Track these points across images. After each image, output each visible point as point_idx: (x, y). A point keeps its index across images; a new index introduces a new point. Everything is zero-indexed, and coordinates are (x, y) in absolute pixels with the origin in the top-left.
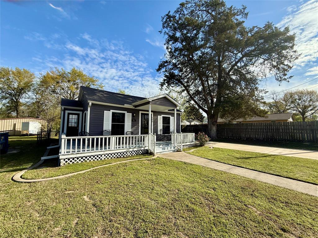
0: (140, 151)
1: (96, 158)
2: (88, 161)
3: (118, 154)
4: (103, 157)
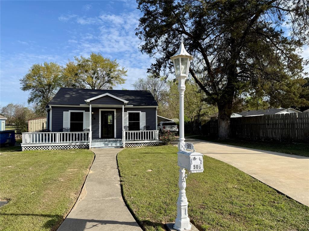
1: (45, 148)
3: (62, 147)
4: (50, 148)
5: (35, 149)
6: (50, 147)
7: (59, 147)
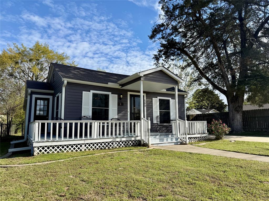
0: (130, 142)
1: (74, 149)
2: (65, 152)
3: (101, 145)
4: (83, 148)
5: (58, 150)
6: (83, 146)
7: (97, 145)
